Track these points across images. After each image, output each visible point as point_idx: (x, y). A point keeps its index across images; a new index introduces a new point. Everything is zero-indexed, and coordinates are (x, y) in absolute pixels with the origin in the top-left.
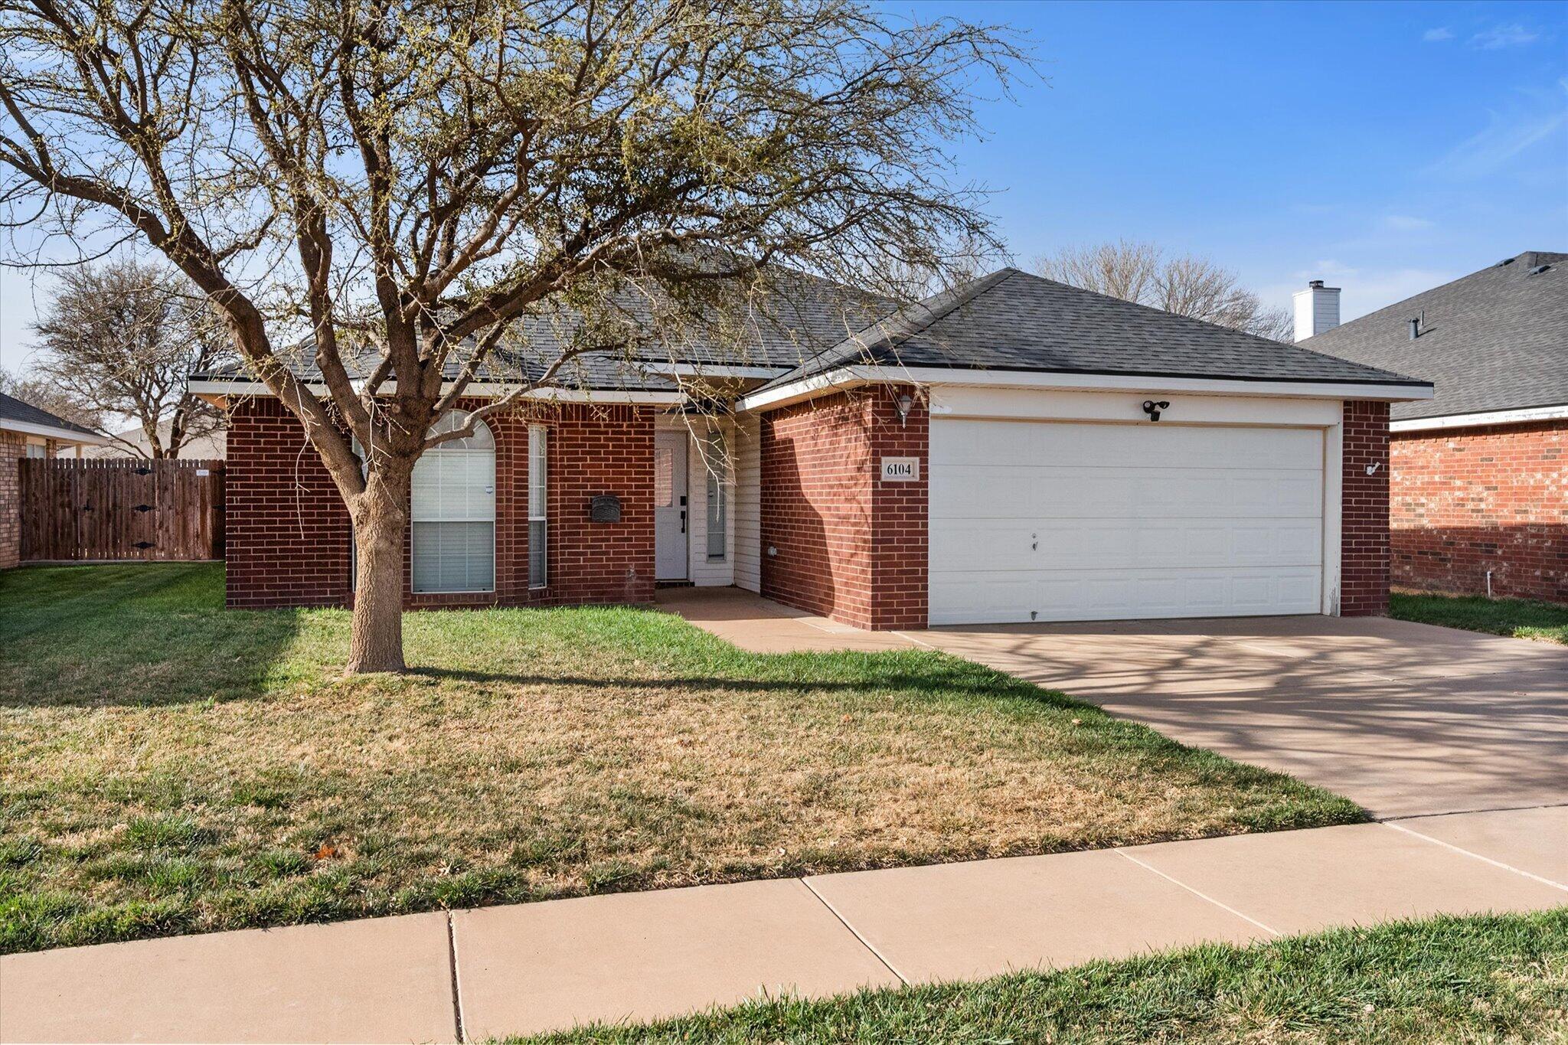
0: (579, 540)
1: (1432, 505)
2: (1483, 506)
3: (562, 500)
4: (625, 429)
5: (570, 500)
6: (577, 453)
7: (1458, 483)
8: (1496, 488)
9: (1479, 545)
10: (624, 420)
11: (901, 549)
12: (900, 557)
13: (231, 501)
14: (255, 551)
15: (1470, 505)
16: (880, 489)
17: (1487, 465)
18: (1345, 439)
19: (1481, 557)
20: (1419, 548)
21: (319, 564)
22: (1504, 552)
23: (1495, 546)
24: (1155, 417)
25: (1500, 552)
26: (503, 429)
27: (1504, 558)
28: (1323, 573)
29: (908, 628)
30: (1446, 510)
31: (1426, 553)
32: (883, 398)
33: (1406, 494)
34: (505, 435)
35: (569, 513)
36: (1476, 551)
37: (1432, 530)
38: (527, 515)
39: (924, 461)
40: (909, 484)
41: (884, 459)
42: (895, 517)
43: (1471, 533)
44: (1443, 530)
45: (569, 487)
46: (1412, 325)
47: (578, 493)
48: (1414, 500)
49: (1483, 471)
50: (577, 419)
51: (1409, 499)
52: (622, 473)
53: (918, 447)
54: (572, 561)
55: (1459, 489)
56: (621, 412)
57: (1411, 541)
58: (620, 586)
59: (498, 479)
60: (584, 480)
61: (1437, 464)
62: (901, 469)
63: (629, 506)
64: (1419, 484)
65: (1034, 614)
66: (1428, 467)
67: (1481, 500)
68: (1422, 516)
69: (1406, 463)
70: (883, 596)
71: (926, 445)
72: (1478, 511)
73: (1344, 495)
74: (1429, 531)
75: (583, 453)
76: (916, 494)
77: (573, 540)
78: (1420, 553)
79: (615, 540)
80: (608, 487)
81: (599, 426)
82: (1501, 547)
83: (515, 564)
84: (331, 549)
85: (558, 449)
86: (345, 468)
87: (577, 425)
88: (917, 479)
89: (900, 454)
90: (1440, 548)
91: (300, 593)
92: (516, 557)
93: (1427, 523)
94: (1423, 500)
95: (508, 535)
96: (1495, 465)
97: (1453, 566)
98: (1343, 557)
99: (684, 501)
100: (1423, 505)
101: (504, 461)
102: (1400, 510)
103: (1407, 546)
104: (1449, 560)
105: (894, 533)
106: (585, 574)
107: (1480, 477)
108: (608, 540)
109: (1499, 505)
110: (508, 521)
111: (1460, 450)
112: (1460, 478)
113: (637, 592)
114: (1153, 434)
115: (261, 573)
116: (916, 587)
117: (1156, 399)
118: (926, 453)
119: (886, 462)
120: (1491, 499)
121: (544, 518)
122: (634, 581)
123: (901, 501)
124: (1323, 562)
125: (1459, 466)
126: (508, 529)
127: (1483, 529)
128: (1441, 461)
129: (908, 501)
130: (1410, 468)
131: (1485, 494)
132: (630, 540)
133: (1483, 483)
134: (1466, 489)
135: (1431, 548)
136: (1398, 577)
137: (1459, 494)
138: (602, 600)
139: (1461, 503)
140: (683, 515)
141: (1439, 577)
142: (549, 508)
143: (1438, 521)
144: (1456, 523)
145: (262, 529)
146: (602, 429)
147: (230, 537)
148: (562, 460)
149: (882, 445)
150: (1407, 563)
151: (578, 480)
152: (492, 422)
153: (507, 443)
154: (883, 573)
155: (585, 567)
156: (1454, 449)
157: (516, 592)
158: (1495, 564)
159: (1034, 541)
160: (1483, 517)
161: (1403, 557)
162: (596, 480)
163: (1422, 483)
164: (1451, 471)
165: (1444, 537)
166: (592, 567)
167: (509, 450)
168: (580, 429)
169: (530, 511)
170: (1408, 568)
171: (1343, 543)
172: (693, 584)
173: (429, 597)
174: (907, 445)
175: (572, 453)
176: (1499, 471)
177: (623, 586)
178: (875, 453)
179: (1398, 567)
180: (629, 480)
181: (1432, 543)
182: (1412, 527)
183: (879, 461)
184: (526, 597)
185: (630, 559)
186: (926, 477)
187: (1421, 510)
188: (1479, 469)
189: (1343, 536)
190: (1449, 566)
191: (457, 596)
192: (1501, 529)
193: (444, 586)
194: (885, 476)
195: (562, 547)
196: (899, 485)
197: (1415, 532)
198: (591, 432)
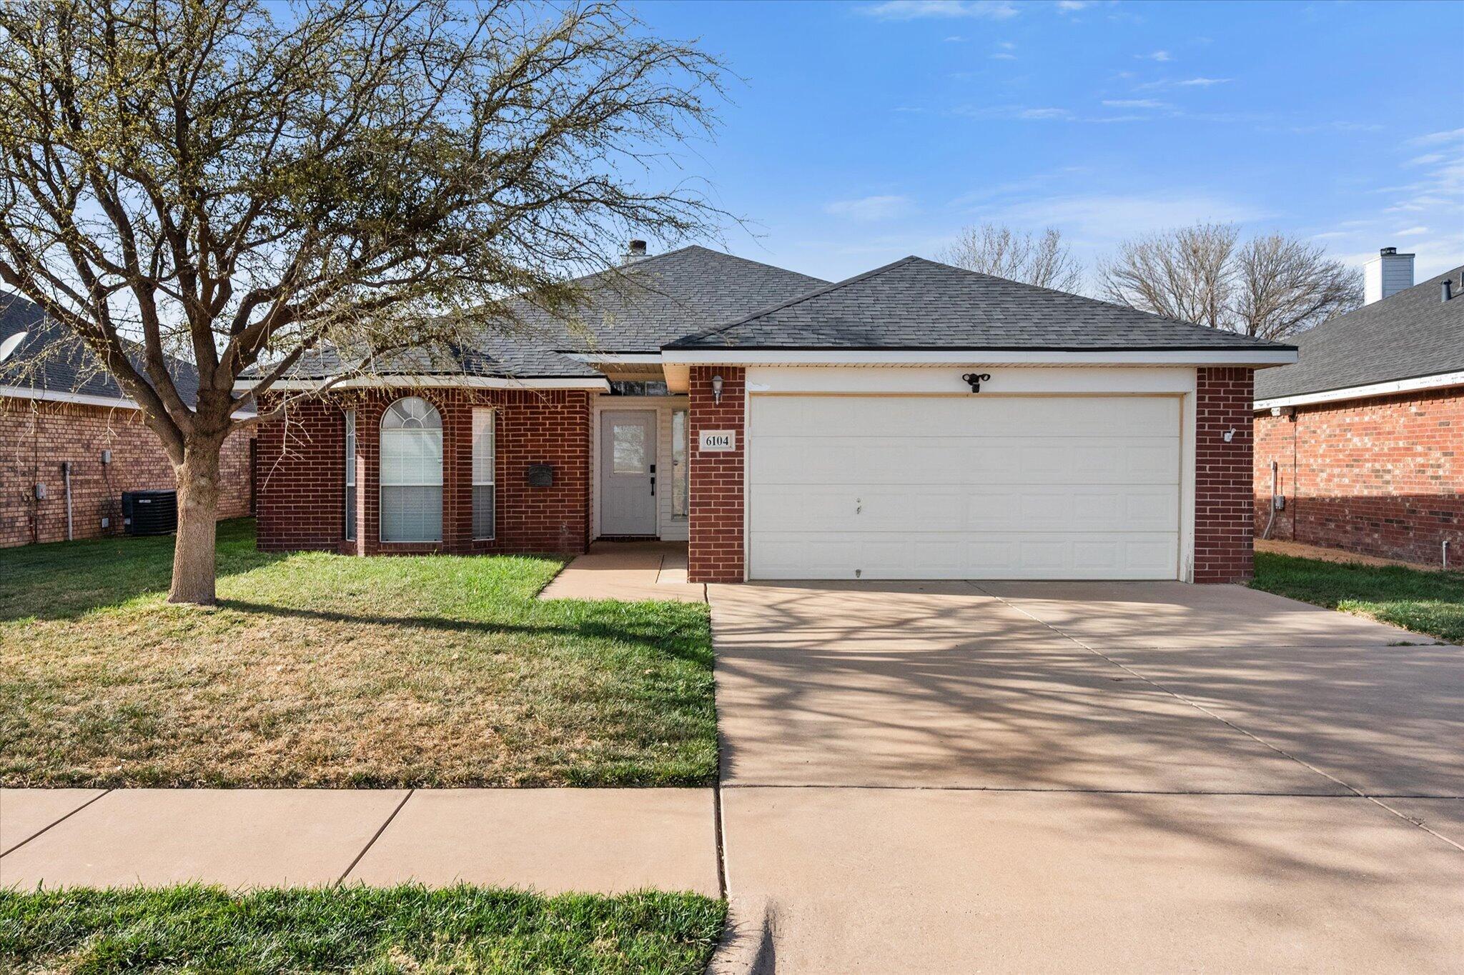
0: (522, 501)
1: (1397, 472)
2: (1441, 472)
3: (508, 468)
4: (559, 410)
5: (514, 469)
6: (520, 430)
7: (1419, 448)
8: (1452, 454)
9: (1436, 513)
10: (558, 403)
11: (717, 511)
12: (717, 518)
13: (260, 469)
14: (277, 507)
15: (1430, 472)
16: (698, 458)
17: (1445, 430)
18: (1198, 406)
19: (1438, 526)
20: (1386, 515)
21: (322, 518)
22: (1459, 521)
23: (1451, 514)
24: (976, 389)
25: (1455, 521)
26: (449, 411)
27: (1459, 528)
28: (1179, 539)
29: (725, 581)
30: (1409, 477)
31: (1391, 521)
32: (701, 378)
33: (1375, 461)
34: (450, 417)
35: (513, 479)
36: (1434, 519)
37: (1396, 497)
38: (471, 480)
39: (740, 433)
40: (726, 454)
41: (702, 432)
42: (711, 483)
43: (1429, 500)
44: (1406, 498)
45: (513, 457)
46: (1444, 287)
47: (521, 463)
48: (1382, 466)
49: (1441, 436)
50: (520, 402)
51: (1377, 466)
52: (556, 446)
53: (734, 419)
54: (516, 518)
55: (1420, 455)
56: (558, 395)
57: (1380, 509)
58: (555, 539)
59: (445, 452)
60: (526, 452)
61: (1401, 430)
62: (719, 441)
63: (562, 474)
64: (1386, 450)
65: (858, 572)
66: (1393, 433)
67: (1439, 466)
68: (1388, 482)
69: (1375, 428)
70: (701, 553)
71: (742, 419)
72: (1437, 478)
73: (1198, 462)
74: (1394, 498)
75: (525, 430)
76: (732, 464)
77: (517, 501)
78: (1387, 521)
79: (551, 501)
80: (545, 457)
81: (538, 407)
82: (1456, 515)
83: (457, 520)
84: (331, 507)
85: (504, 427)
86: (171, 445)
87: (520, 407)
88: (733, 449)
89: (717, 427)
90: (1404, 517)
91: (308, 540)
92: (459, 514)
93: (1393, 491)
94: (1389, 466)
95: (453, 497)
96: (1451, 430)
97: (1415, 534)
98: (1197, 524)
99: (653, 469)
100: (1389, 471)
101: (449, 437)
102: (1370, 476)
103: (1376, 514)
104: (1411, 528)
105: (711, 497)
106: (526, 528)
107: (1438, 443)
108: (545, 501)
109: (1454, 472)
110: (452, 486)
111: (1421, 415)
112: (1421, 443)
113: (569, 545)
114: (976, 404)
115: (281, 524)
116: (732, 545)
117: (978, 373)
118: (742, 426)
119: (704, 435)
120: (1448, 465)
121: (493, 483)
122: (567, 535)
123: (718, 469)
124: (1180, 528)
125: (1420, 431)
126: (452, 491)
127: (1441, 496)
128: (1405, 426)
129: (724, 469)
130: (1379, 434)
131: (1442, 461)
132: (564, 501)
133: (1441, 448)
134: (1426, 455)
135: (1396, 516)
136: (1368, 544)
137: (1420, 460)
138: (540, 550)
139: (1421, 470)
140: (653, 481)
141: (1402, 545)
142: (497, 475)
143: (1402, 488)
144: (1417, 490)
145: (281, 491)
146: (541, 410)
147: (259, 497)
148: (507, 436)
149: (699, 420)
150: (1376, 531)
151: (520, 452)
152: (440, 406)
153: (451, 423)
154: (700, 532)
155: (526, 523)
156: (1417, 414)
157: (458, 542)
158: (1451, 533)
159: (858, 505)
160: (1441, 484)
161: (1372, 525)
162: (535, 452)
163: (1389, 449)
164: (1414, 436)
165: (1408, 504)
166: (532, 523)
167: (452, 429)
168: (523, 410)
169: (473, 478)
170: (1376, 536)
171: (1197, 510)
172: (658, 539)
173: (390, 545)
174: (723, 419)
175: (515, 430)
176: (1454, 436)
177: (558, 539)
178: (694, 427)
179: (1368, 535)
180: (562, 452)
181: (1397, 510)
182: (1380, 495)
183: (697, 434)
184: (470, 547)
185: (563, 517)
186: (742, 447)
187: (1388, 477)
188: (1437, 434)
189: (1197, 503)
190: (1411, 534)
191: (413, 545)
192: (1457, 497)
193: (405, 537)
194: (703, 447)
195: (508, 507)
196: (717, 454)
197: (1382, 499)
198: (531, 413)
